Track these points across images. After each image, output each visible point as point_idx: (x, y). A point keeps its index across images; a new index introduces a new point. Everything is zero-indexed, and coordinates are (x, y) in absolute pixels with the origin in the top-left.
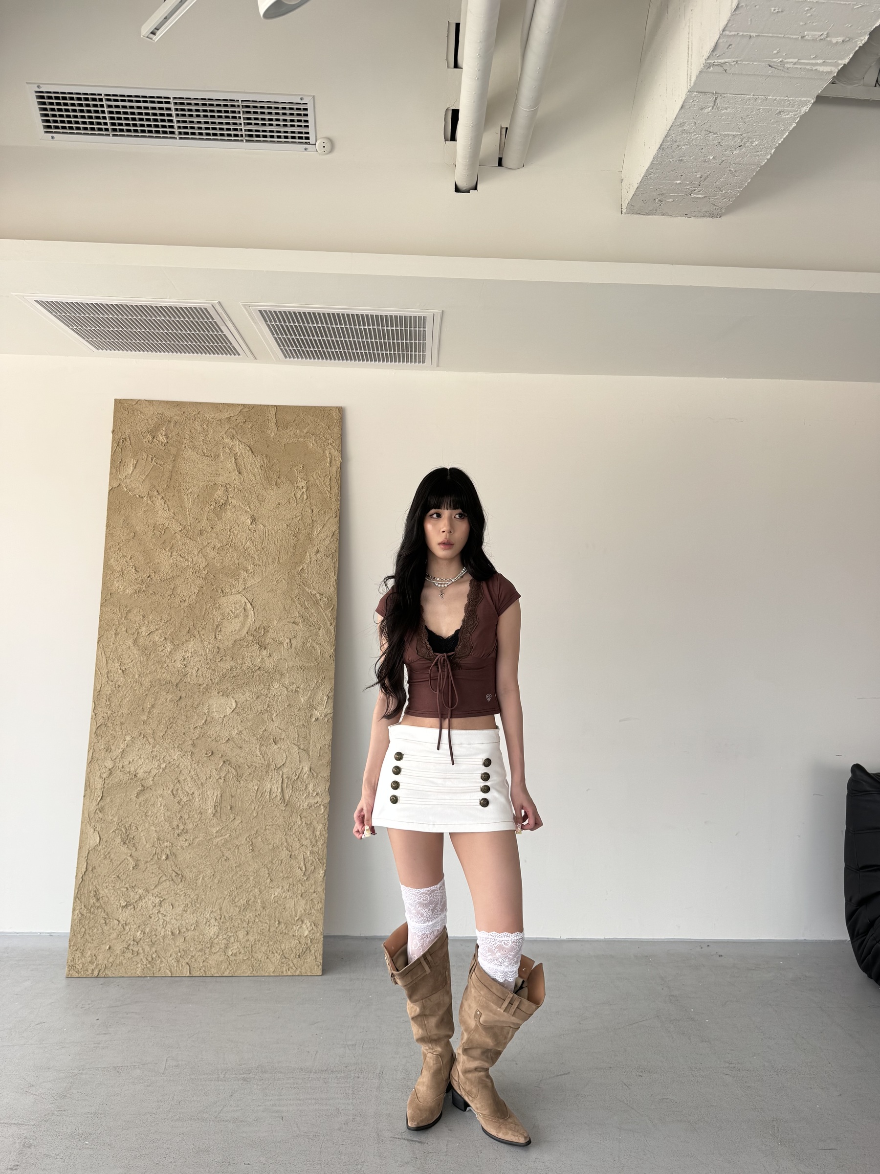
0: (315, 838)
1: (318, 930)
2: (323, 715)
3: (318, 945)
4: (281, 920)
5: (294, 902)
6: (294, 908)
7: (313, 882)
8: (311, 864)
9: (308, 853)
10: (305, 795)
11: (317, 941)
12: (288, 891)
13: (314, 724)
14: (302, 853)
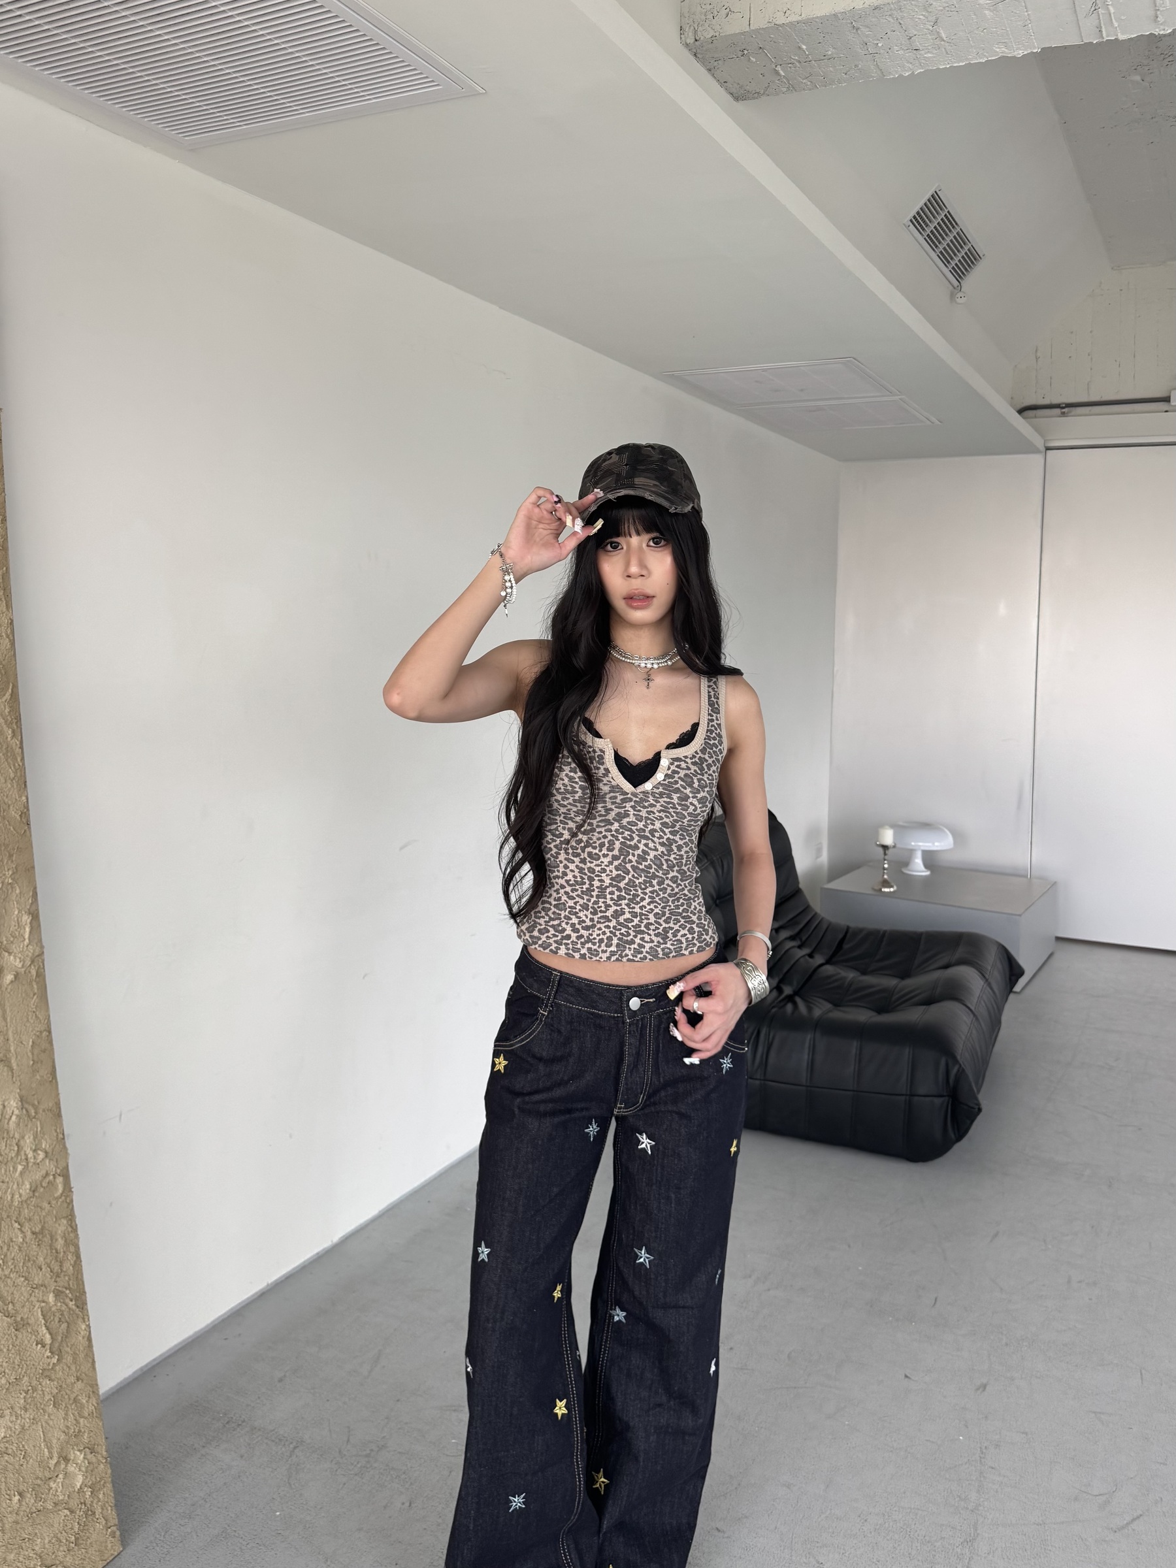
0: (56, 1257)
1: (101, 1459)
2: (28, 963)
3: (105, 1489)
4: (21, 1488)
5: (42, 1425)
6: (44, 1440)
7: (69, 1359)
8: (59, 1322)
9: (51, 1298)
10: (20, 1168)
11: (102, 1483)
12: (26, 1411)
13: (9, 990)
14: (38, 1305)
